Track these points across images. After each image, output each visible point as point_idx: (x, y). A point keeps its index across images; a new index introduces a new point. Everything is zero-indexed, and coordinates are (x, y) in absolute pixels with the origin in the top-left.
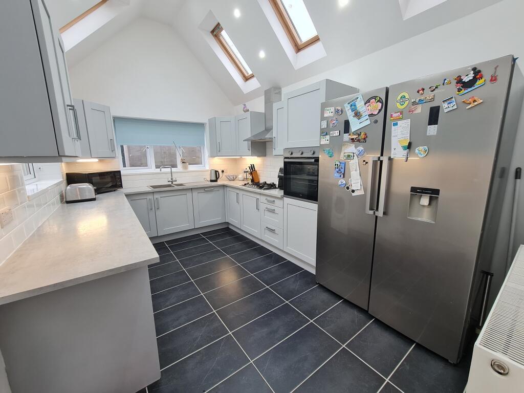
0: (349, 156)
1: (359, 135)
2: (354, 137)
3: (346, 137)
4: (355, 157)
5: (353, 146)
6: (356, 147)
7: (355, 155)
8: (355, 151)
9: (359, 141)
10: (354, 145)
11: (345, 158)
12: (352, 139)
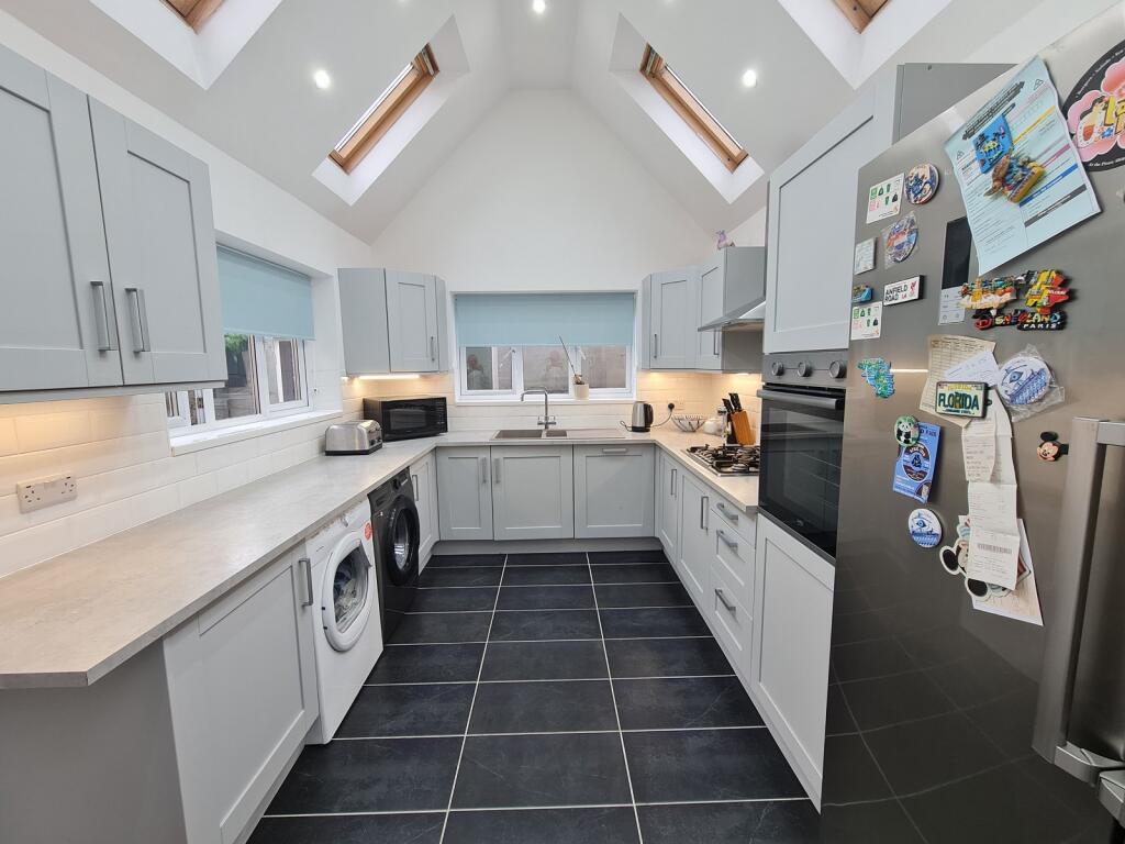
0: (960, 401)
1: (1020, 289)
2: (992, 301)
3: (954, 304)
4: (996, 408)
5: (984, 349)
6: (999, 356)
7: (992, 395)
8: (994, 374)
9: (1019, 321)
10: (989, 346)
11: (941, 409)
12: (982, 315)
